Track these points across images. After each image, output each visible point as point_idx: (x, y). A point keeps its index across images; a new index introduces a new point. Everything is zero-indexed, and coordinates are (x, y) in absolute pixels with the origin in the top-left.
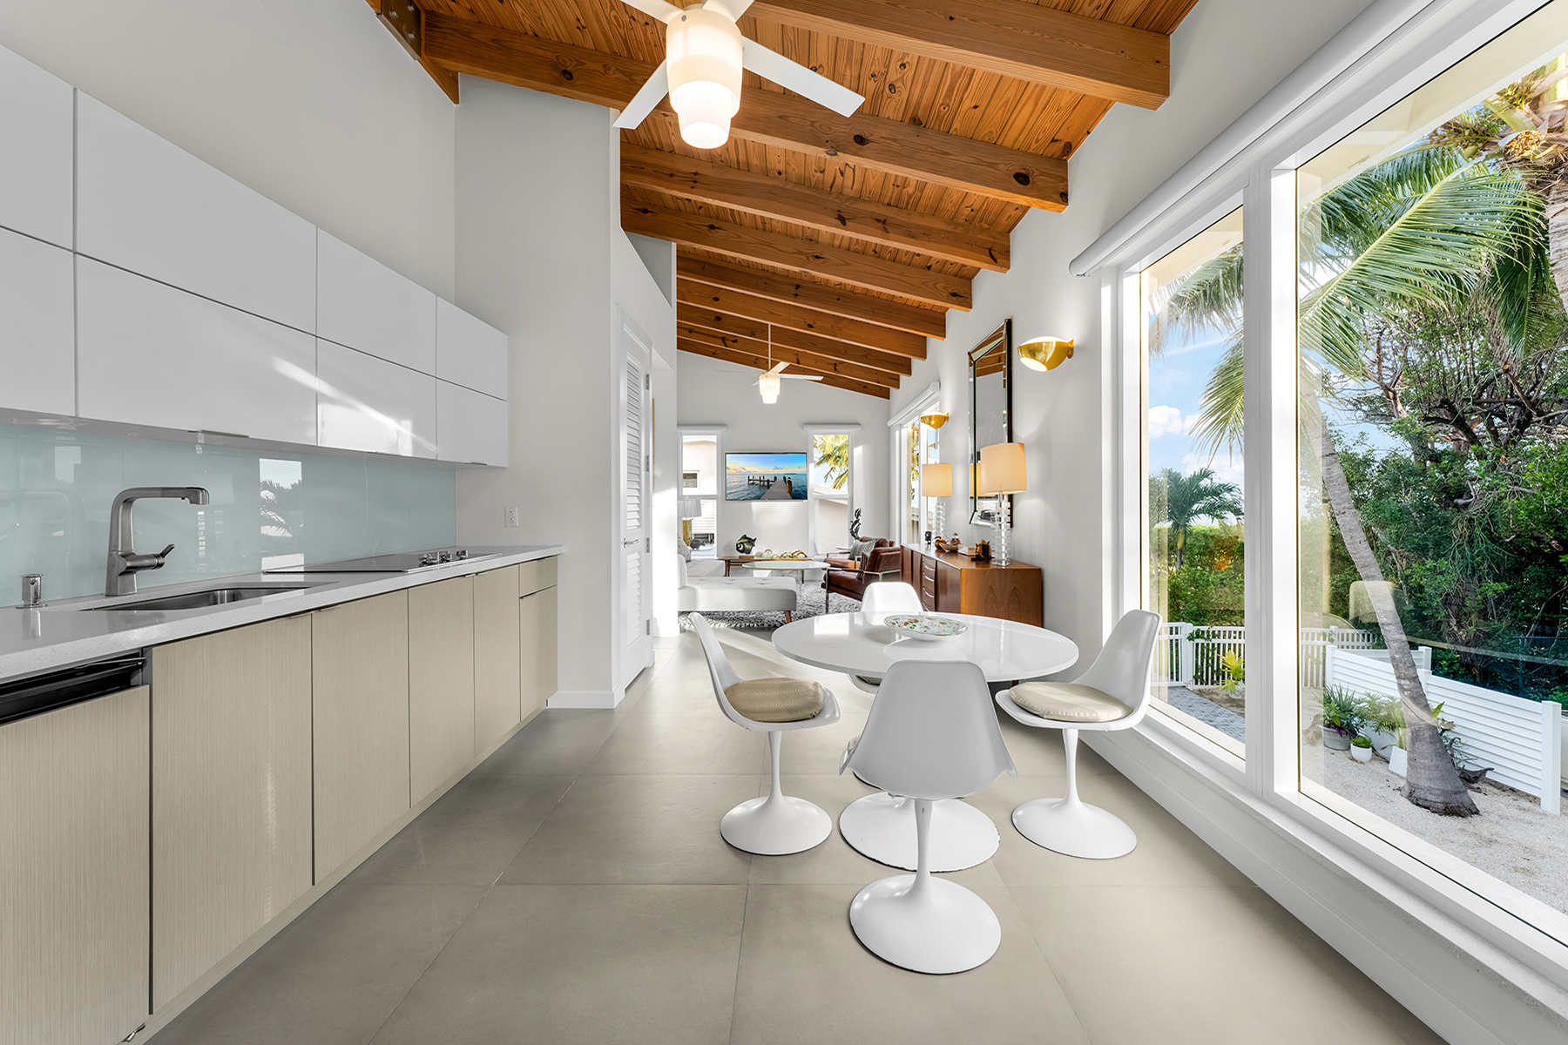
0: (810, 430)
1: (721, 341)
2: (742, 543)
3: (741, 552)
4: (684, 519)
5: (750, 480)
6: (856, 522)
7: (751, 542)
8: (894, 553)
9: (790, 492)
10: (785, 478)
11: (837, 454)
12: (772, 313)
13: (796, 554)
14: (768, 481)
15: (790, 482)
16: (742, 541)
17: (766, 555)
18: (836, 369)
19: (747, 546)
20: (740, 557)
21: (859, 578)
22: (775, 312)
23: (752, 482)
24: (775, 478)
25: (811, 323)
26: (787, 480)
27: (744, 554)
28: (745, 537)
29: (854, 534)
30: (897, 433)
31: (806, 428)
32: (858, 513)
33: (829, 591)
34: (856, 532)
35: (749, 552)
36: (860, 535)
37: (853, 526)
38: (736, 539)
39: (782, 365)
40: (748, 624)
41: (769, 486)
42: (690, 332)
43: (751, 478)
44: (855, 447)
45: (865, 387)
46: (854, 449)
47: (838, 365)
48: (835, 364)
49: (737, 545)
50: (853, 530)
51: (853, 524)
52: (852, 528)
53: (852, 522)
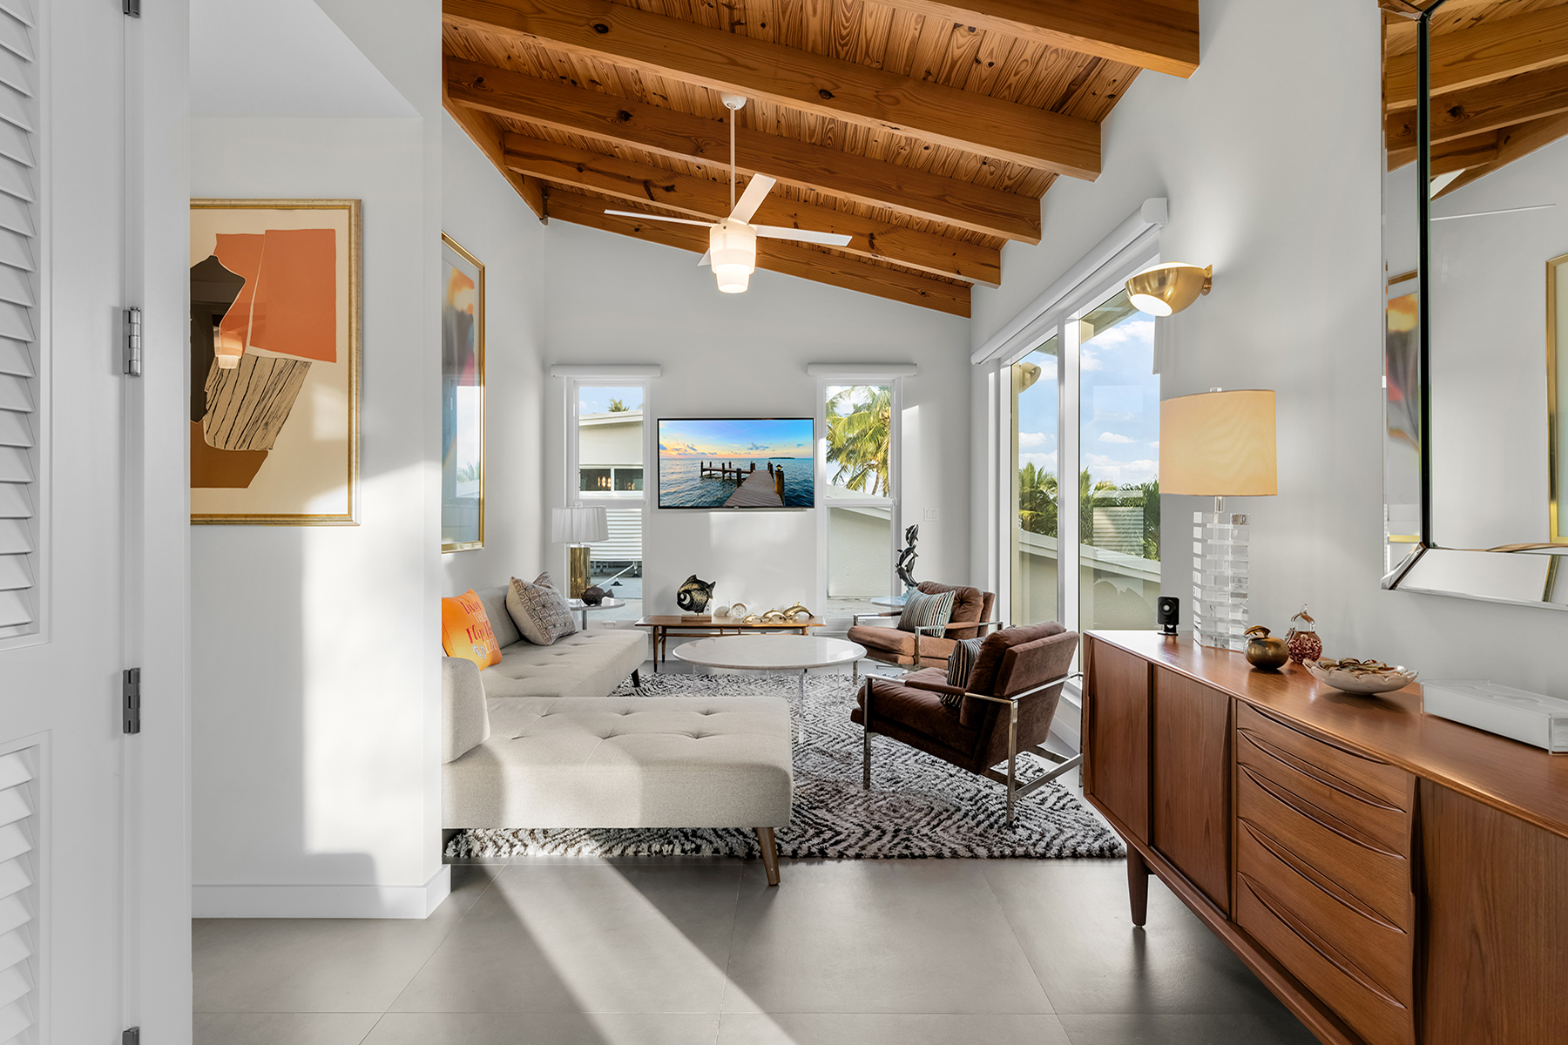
0: (820, 375)
1: (642, 188)
2: (688, 591)
3: (687, 608)
4: (572, 546)
5: (703, 470)
6: (909, 551)
7: (706, 588)
8: (1039, 642)
9: (781, 491)
10: (770, 466)
11: (851, 448)
12: (733, 63)
13: (791, 613)
14: (739, 472)
15: (780, 474)
16: (686, 588)
17: (735, 616)
18: (872, 245)
19: (698, 597)
20: (684, 619)
21: (947, 705)
22: (740, 60)
23: (707, 474)
24: (753, 466)
25: (828, 87)
26: (775, 469)
27: (692, 613)
28: (694, 580)
29: (904, 573)
30: (992, 376)
31: (811, 370)
32: (912, 534)
33: (870, 729)
34: (909, 569)
35: (700, 608)
36: (918, 575)
37: (902, 559)
38: (678, 583)
39: (761, 186)
40: (655, 847)
41: (739, 482)
42: (580, 170)
43: (706, 466)
44: (904, 409)
45: (923, 293)
46: (903, 412)
47: (877, 237)
48: (872, 236)
49: (679, 595)
50: (903, 566)
51: (902, 556)
52: (900, 564)
53: (901, 551)
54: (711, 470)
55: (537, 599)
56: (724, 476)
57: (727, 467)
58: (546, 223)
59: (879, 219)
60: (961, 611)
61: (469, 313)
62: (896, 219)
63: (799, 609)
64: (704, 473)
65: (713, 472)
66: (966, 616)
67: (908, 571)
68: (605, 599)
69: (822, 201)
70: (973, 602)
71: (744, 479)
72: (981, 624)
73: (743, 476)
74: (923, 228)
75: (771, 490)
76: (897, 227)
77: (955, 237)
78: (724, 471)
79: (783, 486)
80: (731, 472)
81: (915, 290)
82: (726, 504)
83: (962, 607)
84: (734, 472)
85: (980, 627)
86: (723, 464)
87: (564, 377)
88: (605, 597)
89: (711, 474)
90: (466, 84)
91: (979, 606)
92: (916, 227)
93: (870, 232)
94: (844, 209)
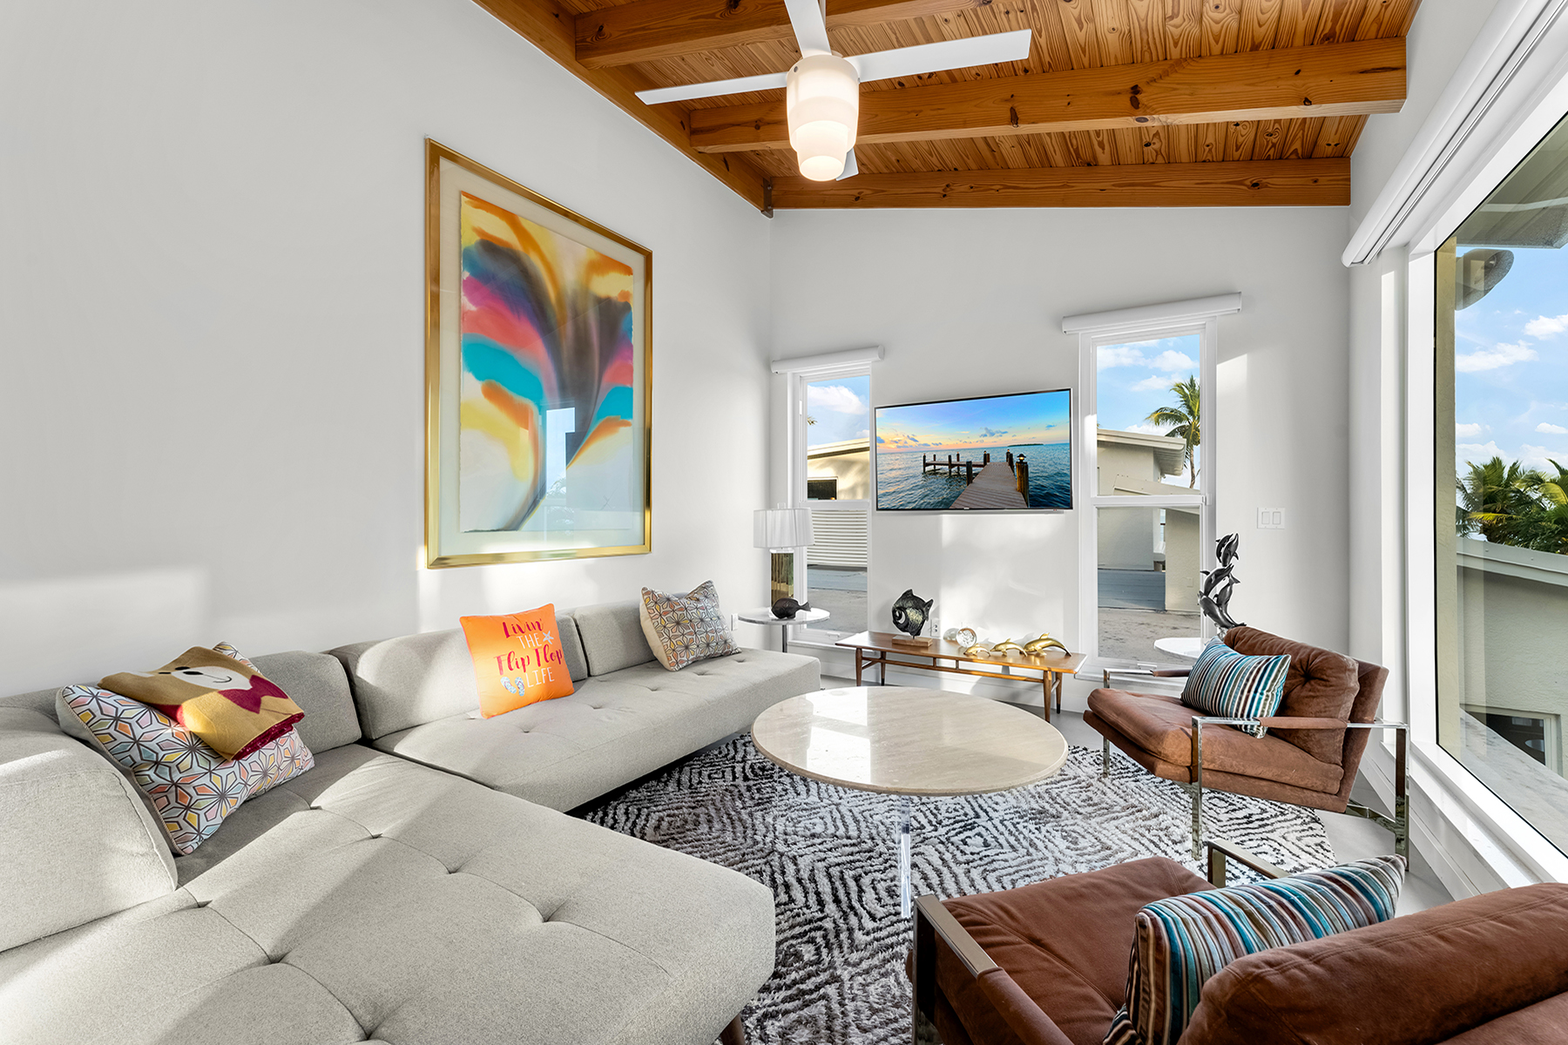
0: (1084, 332)
4: (772, 551)
5: (926, 465)
6: (1220, 575)
7: (923, 606)
9: (1024, 487)
10: (1010, 456)
13: (1038, 646)
14: (969, 465)
15: (1023, 467)
17: (962, 644)
19: (914, 615)
20: (901, 642)
23: (931, 470)
24: (987, 458)
26: (1016, 459)
28: (908, 595)
31: (1068, 326)
32: (1227, 548)
37: (1210, 586)
38: (892, 598)
41: (970, 478)
43: (930, 459)
44: (1219, 363)
45: (1255, 185)
46: (1218, 366)
47: (1144, 89)
48: (1135, 90)
49: (894, 612)
50: (1211, 596)
51: (1209, 581)
52: (1207, 593)
53: (1207, 573)
54: (935, 465)
55: (670, 615)
56: (950, 472)
57: (954, 460)
58: (771, 216)
59: (1147, 55)
60: (1304, 693)
61: (623, 301)
62: (1176, 44)
63: (1049, 642)
64: (927, 469)
65: (937, 467)
66: (1315, 705)
67: (1219, 605)
68: (799, 613)
69: (1047, 59)
70: (1333, 680)
71: (976, 474)
72: (1350, 725)
73: (975, 470)
74: (1231, 44)
75: (1011, 486)
76: (1180, 62)
77: (1298, 41)
78: (951, 465)
79: (1027, 484)
80: (958, 465)
81: (1240, 183)
82: (954, 505)
83: (1307, 685)
84: (963, 465)
85: (1349, 730)
86: (950, 457)
87: (789, 372)
88: (801, 611)
89: (935, 470)
90: (589, 40)
91: (1345, 689)
92: (1216, 49)
93: (1133, 84)
94: (1086, 61)
